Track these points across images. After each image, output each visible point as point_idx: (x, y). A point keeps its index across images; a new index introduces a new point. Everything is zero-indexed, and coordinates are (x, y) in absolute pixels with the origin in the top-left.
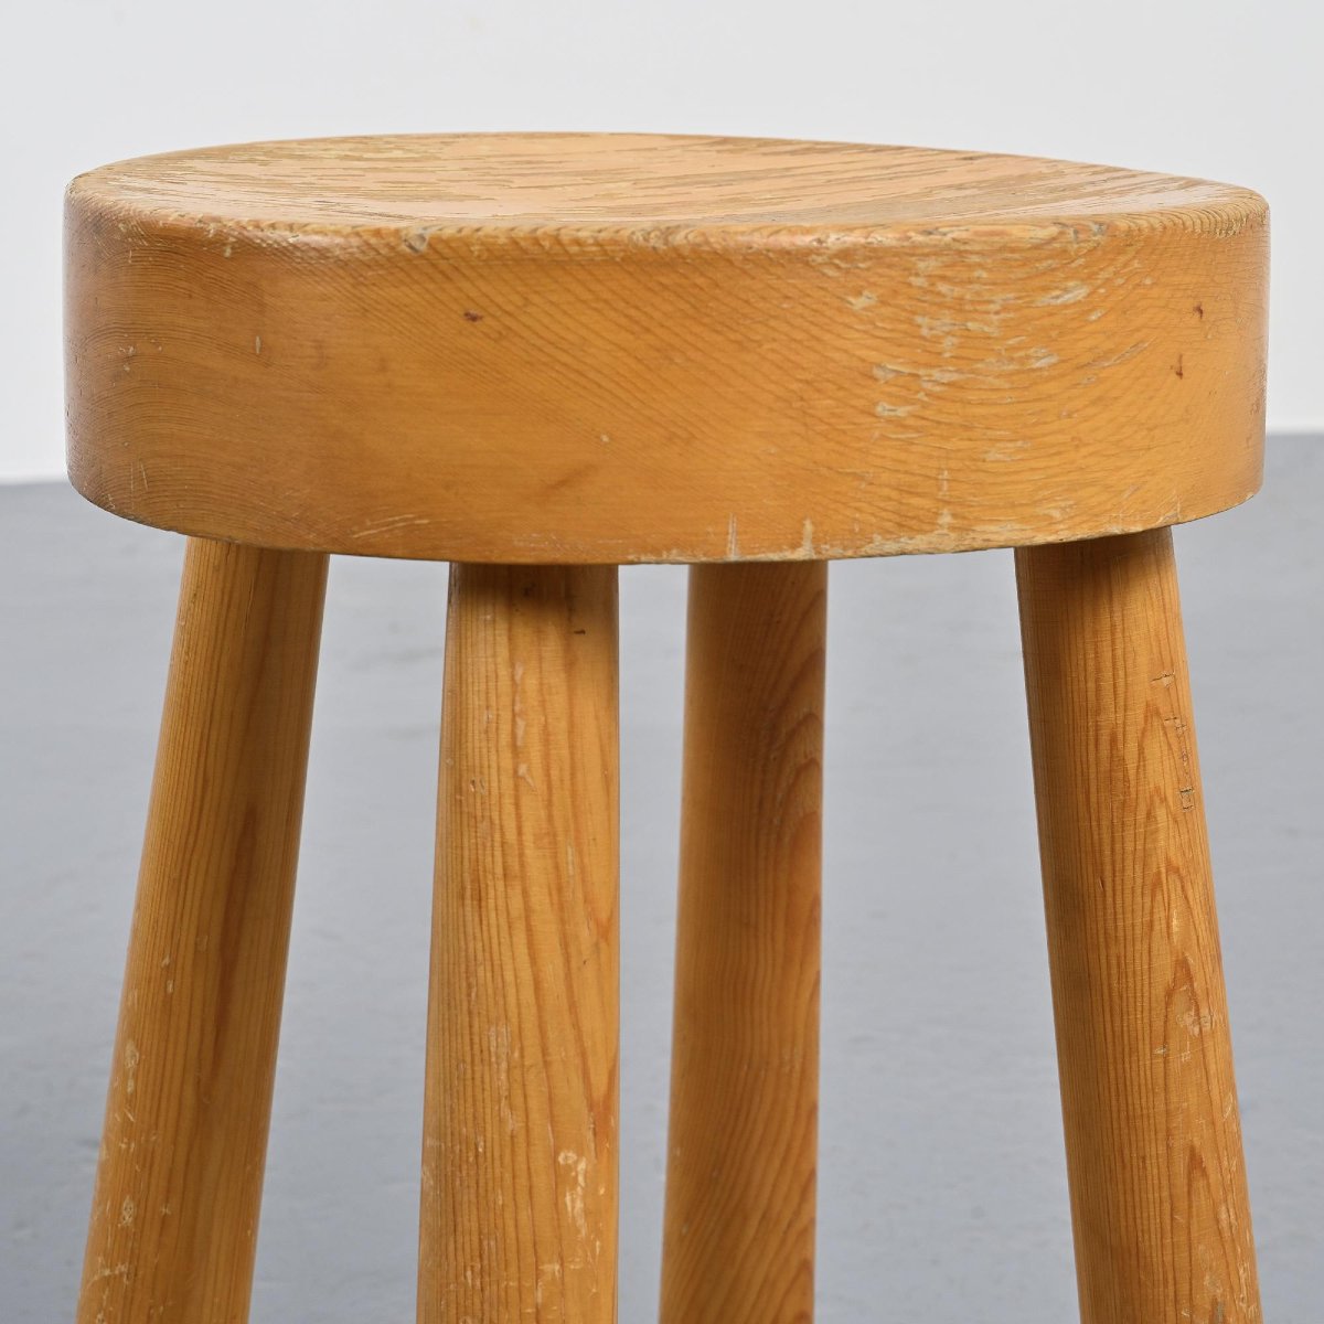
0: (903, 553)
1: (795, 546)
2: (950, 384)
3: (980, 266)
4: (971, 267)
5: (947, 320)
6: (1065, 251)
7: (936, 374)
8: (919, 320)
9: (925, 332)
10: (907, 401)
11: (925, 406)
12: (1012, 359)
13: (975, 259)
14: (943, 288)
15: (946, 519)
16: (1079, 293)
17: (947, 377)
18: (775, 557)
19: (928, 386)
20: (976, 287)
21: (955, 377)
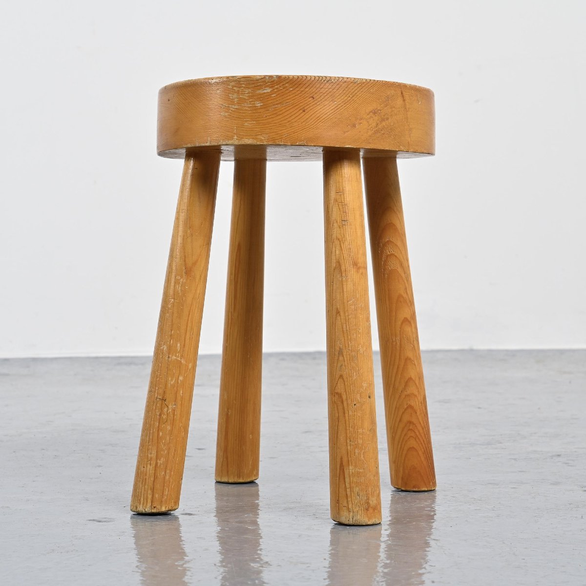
0: (227, 145)
1: (207, 143)
2: (236, 109)
3: (243, 84)
4: (241, 84)
5: (236, 95)
6: (265, 81)
7: (233, 106)
8: (230, 95)
9: (231, 98)
10: (227, 112)
11: (231, 113)
12: (250, 104)
13: (242, 82)
14: (234, 88)
15: (236, 137)
16: (269, 90)
17: (236, 107)
18: (203, 145)
19: (231, 109)
20: (242, 88)
21: (237, 107)
